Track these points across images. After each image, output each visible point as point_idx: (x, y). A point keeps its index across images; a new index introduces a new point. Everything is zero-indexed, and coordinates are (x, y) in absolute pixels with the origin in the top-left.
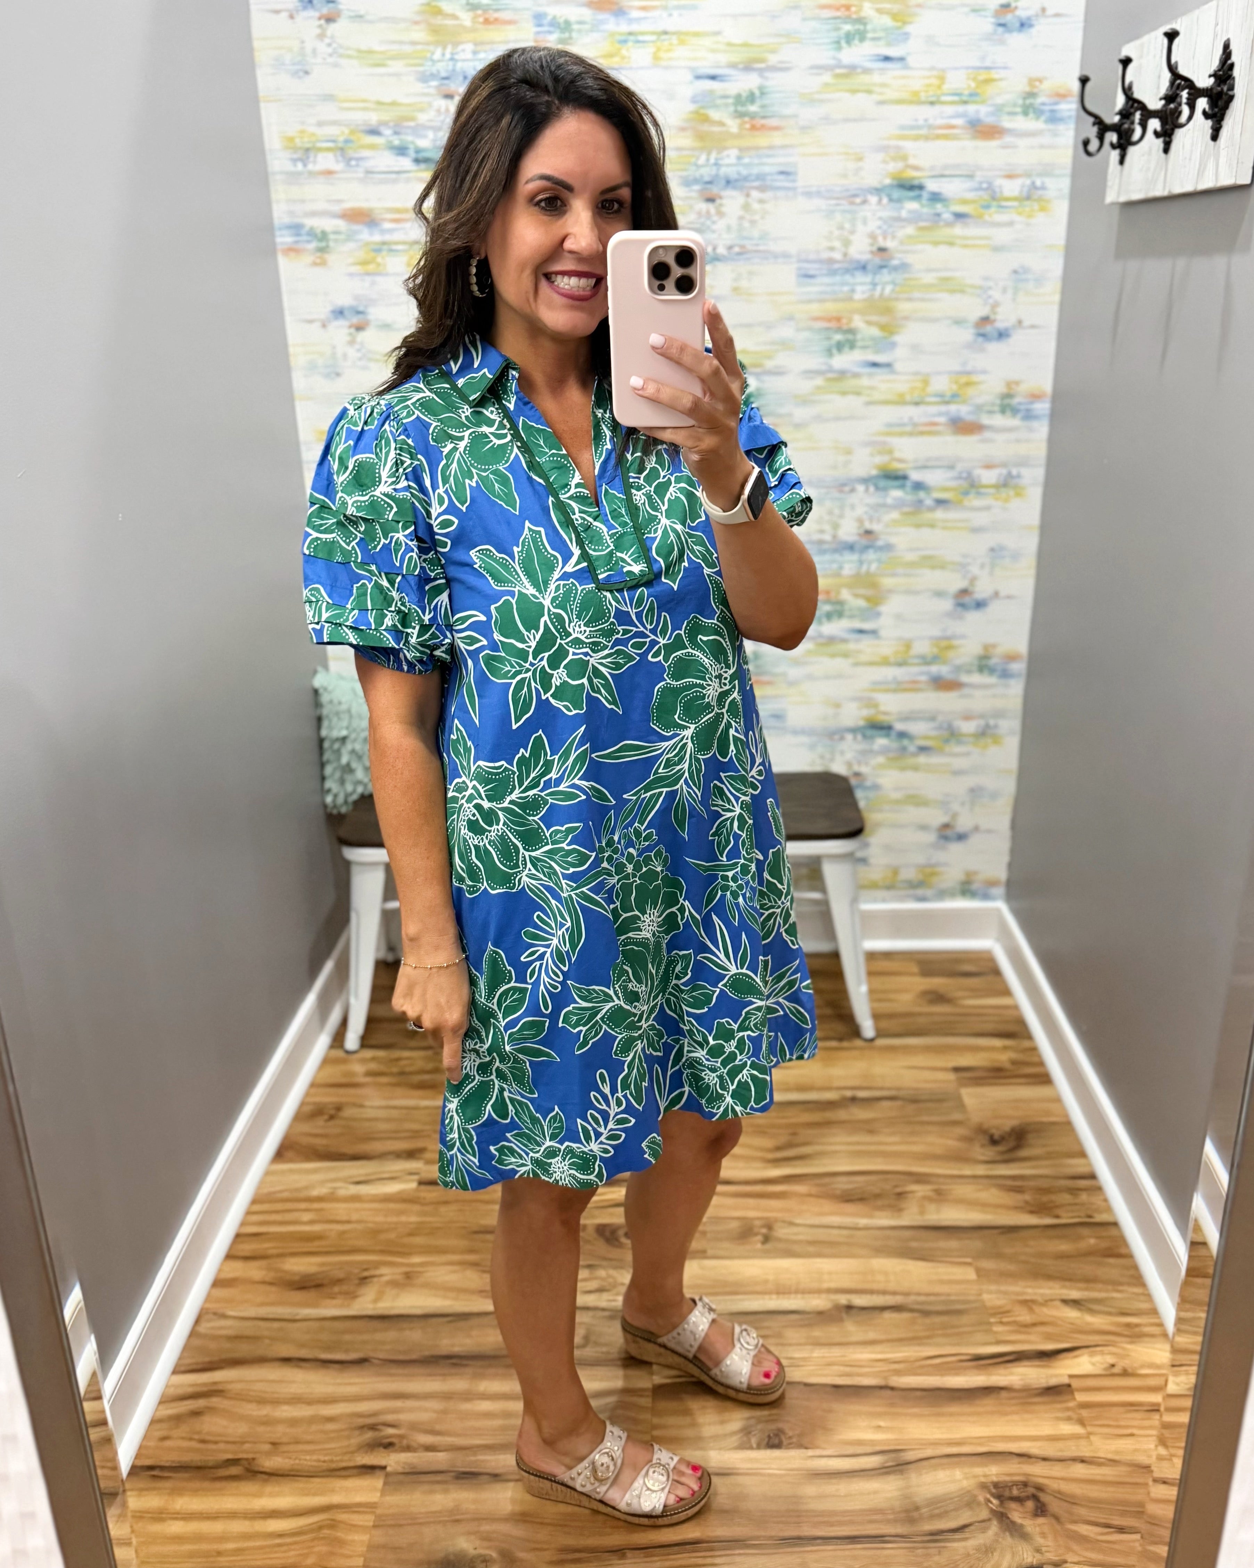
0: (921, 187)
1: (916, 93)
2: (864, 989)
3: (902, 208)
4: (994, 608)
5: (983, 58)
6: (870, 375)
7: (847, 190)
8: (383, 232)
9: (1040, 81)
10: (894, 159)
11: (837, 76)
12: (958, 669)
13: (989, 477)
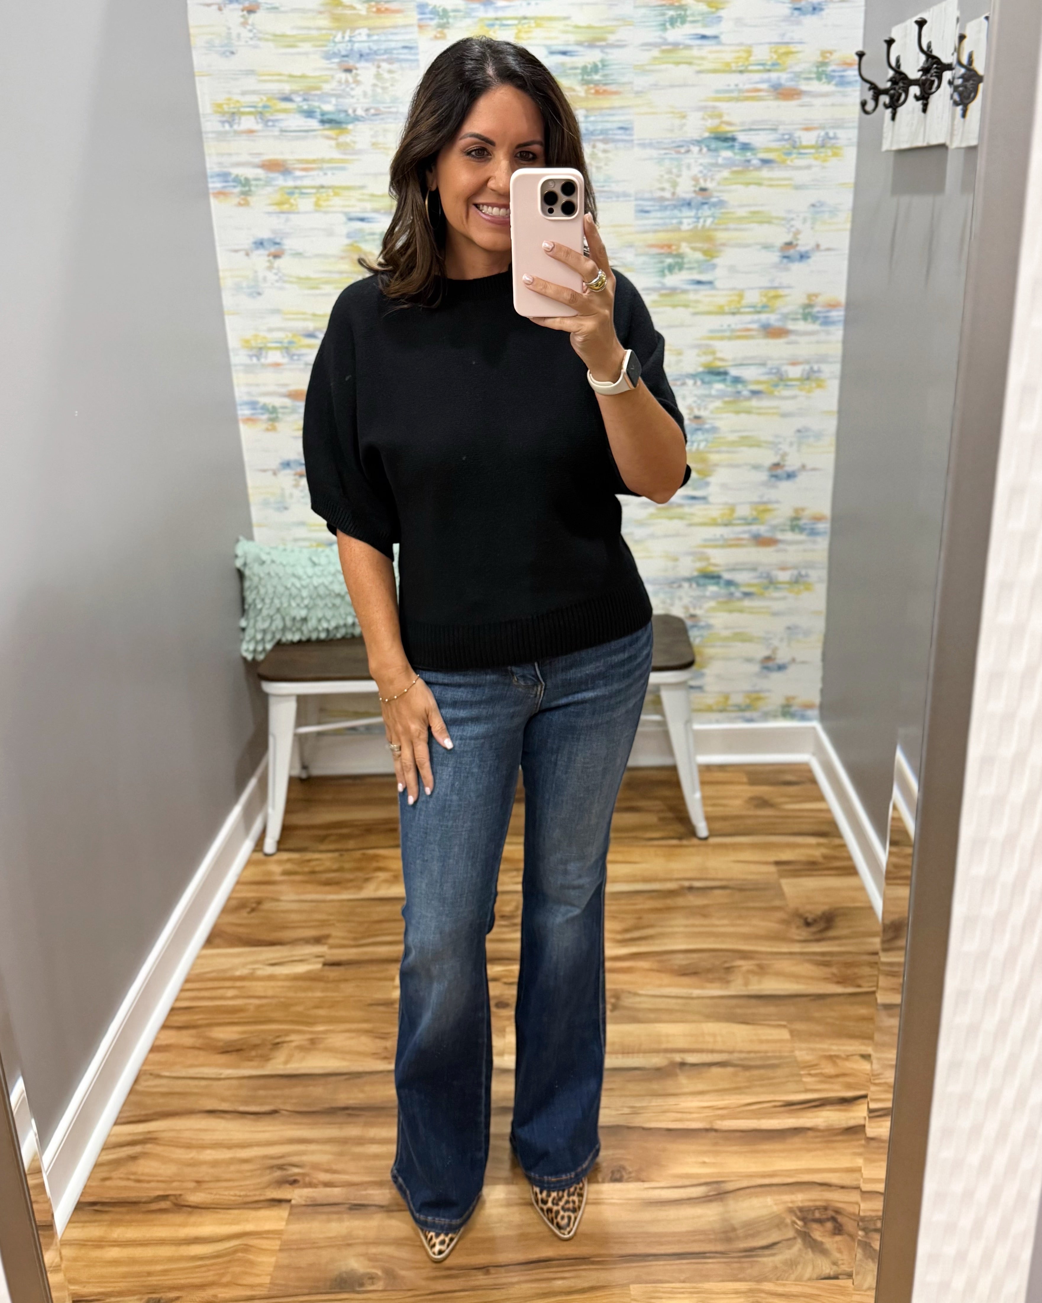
0: (733, 139)
1: (728, 64)
2: (698, 795)
3: (719, 156)
4: (802, 478)
5: (783, 35)
6: (696, 291)
7: (673, 142)
8: (296, 178)
9: (831, 53)
10: (711, 117)
11: (663, 51)
12: (774, 528)
13: (795, 372)
